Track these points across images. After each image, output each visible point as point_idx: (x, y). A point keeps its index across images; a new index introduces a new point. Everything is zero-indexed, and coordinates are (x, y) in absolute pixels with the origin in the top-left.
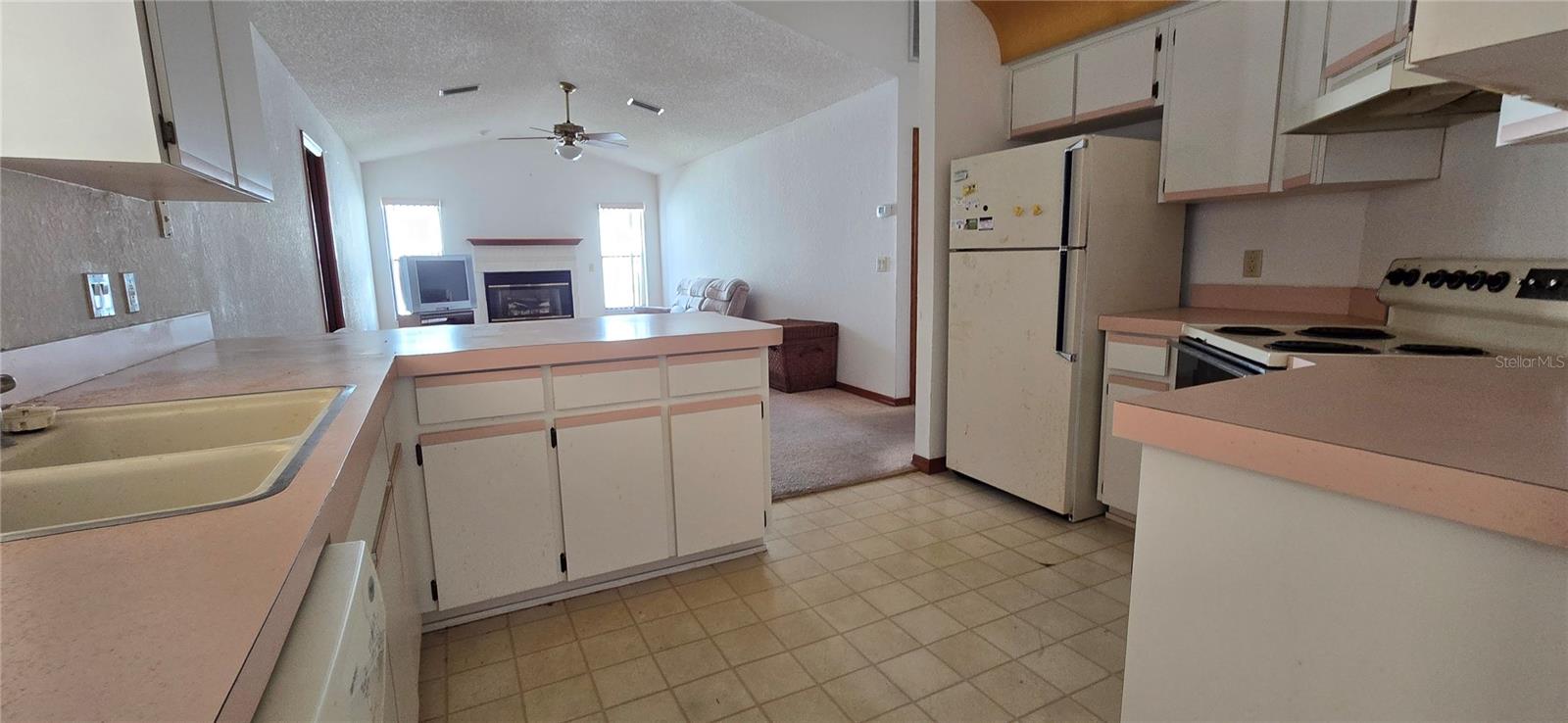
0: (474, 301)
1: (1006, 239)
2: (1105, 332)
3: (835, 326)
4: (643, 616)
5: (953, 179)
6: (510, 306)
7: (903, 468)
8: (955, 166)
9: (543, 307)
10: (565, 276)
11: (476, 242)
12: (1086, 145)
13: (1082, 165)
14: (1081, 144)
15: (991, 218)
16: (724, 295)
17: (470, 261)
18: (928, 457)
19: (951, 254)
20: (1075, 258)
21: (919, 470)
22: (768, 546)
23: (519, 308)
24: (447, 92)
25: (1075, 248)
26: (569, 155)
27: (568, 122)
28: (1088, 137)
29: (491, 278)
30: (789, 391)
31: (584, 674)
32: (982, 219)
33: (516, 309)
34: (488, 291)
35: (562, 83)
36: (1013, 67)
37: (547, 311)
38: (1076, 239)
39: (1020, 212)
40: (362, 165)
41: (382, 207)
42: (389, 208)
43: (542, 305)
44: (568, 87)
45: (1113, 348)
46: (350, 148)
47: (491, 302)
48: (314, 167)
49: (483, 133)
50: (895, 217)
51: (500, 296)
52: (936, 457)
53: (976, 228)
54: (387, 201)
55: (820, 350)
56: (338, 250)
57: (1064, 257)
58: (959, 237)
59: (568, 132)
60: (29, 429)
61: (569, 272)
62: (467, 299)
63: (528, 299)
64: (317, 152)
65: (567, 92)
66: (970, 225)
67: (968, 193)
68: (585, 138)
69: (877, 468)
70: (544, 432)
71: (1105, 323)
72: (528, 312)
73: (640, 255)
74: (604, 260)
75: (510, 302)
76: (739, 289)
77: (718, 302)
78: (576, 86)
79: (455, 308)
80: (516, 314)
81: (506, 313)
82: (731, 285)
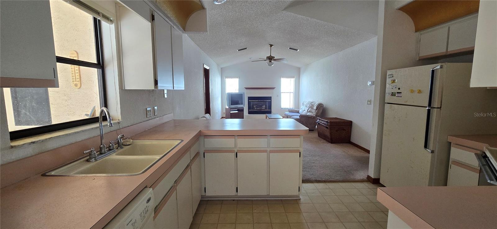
0: (244, 105)
1: (407, 101)
2: (450, 143)
3: (351, 122)
4: (256, 211)
5: (387, 77)
6: (254, 106)
7: (362, 179)
8: (389, 72)
9: (263, 107)
10: (270, 98)
11: (246, 88)
12: (441, 67)
13: (439, 76)
14: (439, 67)
15: (401, 93)
16: (315, 108)
17: (244, 94)
18: (373, 177)
19: (385, 104)
20: (434, 112)
21: (369, 181)
22: (301, 197)
23: (257, 107)
24: (239, 50)
25: (435, 108)
26: (270, 65)
27: (271, 55)
28: (442, 64)
29: (250, 98)
30: (332, 143)
31: (234, 223)
32: (397, 93)
34: (248, 101)
35: (270, 45)
36: (421, 33)
37: (264, 108)
38: (436, 104)
39: (412, 91)
40: (221, 68)
41: (225, 79)
42: (227, 79)
43: (263, 106)
44: (271, 46)
45: (453, 149)
46: (218, 65)
47: (249, 106)
48: (207, 73)
49: (250, 59)
50: (374, 86)
51: (252, 103)
52: (376, 178)
53: (395, 96)
54: (226, 77)
55: (345, 130)
56: (211, 92)
57: (429, 111)
58: (388, 98)
59: (270, 58)
60: (127, 144)
62: (242, 104)
63: (259, 105)
64: (208, 68)
65: (271, 47)
66: (393, 94)
67: (393, 83)
68: (275, 60)
69: (352, 177)
70: (234, 153)
71: (450, 139)
72: (259, 108)
73: (293, 92)
74: (282, 94)
75: (255, 105)
76: (320, 106)
77: (313, 110)
78: (274, 45)
79: (239, 107)
80: (255, 109)
81: (253, 108)
82: (317, 104)
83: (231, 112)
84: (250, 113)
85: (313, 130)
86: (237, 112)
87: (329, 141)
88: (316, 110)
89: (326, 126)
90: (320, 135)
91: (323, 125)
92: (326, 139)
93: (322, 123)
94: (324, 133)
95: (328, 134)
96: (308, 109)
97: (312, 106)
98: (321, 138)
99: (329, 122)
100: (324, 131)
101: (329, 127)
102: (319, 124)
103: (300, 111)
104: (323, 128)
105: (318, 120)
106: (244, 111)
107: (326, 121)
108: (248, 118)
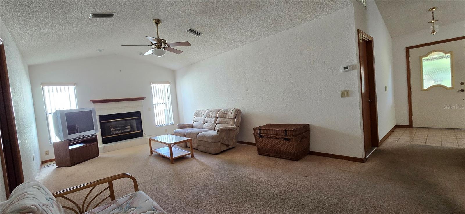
0: (97, 130)
6: (112, 130)
9: (127, 129)
10: (138, 114)
11: (95, 102)
16: (232, 116)
17: (94, 111)
23: (116, 130)
24: (96, 15)
26: (160, 54)
27: (158, 38)
29: (102, 118)
30: (297, 160)
33: (114, 131)
34: (101, 123)
35: (154, 19)
37: (130, 130)
40: (29, 66)
41: (42, 87)
42: (46, 88)
43: (127, 127)
44: (158, 21)
47: (102, 129)
49: (100, 50)
51: (106, 126)
54: (44, 84)
55: (306, 138)
56: (16, 110)
59: (160, 42)
61: (140, 112)
62: (94, 130)
63: (120, 126)
65: (157, 24)
72: (121, 131)
73: (169, 102)
74: (154, 105)
75: (112, 127)
76: (239, 113)
77: (227, 119)
78: (162, 21)
79: (88, 135)
80: (115, 133)
81: (110, 133)
82: (234, 111)
83: (71, 147)
84: (105, 142)
85: (234, 148)
86: (83, 145)
87: (290, 158)
88: (235, 119)
89: (283, 137)
90: (262, 152)
91: (273, 137)
92: (282, 157)
93: (270, 134)
94: (276, 147)
95: (287, 148)
96: (216, 120)
97: (222, 115)
98: (267, 156)
99: (291, 131)
100: (275, 145)
101: (292, 139)
102: (261, 136)
103: (195, 124)
104: (274, 141)
105: (257, 132)
106: (97, 142)
107: (282, 130)
108: (105, 151)
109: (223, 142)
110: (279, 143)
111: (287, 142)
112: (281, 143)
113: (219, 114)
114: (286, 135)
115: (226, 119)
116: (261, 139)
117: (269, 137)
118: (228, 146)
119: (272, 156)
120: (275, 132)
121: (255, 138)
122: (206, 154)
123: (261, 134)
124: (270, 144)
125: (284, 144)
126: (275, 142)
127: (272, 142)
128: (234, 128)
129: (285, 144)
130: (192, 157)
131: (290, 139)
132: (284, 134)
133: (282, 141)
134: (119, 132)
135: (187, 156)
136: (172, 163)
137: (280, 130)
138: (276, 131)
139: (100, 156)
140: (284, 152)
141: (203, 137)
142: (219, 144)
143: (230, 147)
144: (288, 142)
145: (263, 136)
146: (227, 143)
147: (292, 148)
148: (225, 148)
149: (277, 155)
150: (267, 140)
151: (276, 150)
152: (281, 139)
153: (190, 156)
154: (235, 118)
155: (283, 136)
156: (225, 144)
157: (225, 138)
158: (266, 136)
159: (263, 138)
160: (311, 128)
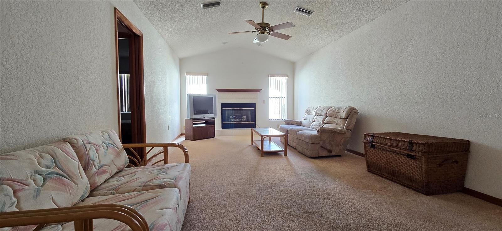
0: (216, 115)
3: (468, 143)
6: (231, 117)
9: (243, 118)
10: (253, 105)
11: (219, 90)
16: (343, 115)
17: (215, 98)
23: (235, 118)
24: (205, 6)
26: (262, 39)
27: (263, 22)
29: (224, 105)
30: (427, 194)
33: (232, 118)
34: (222, 110)
35: (261, 3)
37: (245, 120)
40: (180, 59)
41: (186, 76)
43: (243, 117)
44: (264, 5)
47: (223, 115)
51: (227, 113)
54: (188, 74)
55: (457, 162)
59: (263, 27)
61: (255, 103)
62: (212, 114)
63: (238, 115)
65: (263, 7)
72: (237, 120)
73: (285, 97)
74: (270, 99)
75: (231, 115)
76: (352, 112)
77: (337, 119)
78: (268, 3)
79: (208, 117)
80: (233, 121)
81: (229, 120)
82: (347, 109)
83: (194, 126)
84: (224, 126)
86: (204, 125)
87: (416, 188)
88: (346, 120)
89: (405, 152)
90: (372, 168)
91: (391, 149)
92: (402, 182)
93: (386, 145)
94: (393, 166)
95: (411, 171)
96: (324, 119)
97: (333, 113)
98: (378, 175)
99: (420, 144)
100: (392, 163)
101: (421, 157)
102: (373, 146)
103: (304, 122)
104: (391, 156)
105: (369, 139)
106: (215, 125)
107: (405, 141)
108: (221, 134)
109: (323, 146)
110: (398, 160)
111: (411, 162)
112: (402, 161)
113: (329, 111)
114: (411, 150)
115: (335, 119)
116: (372, 150)
117: (384, 150)
118: (330, 151)
119: (386, 178)
120: (394, 143)
121: (365, 147)
122: (303, 155)
123: (373, 143)
124: (384, 159)
125: (406, 164)
126: (393, 159)
127: (388, 157)
128: (343, 131)
129: (408, 164)
130: (286, 155)
131: (417, 157)
132: (408, 148)
133: (404, 159)
134: (236, 121)
135: (279, 152)
136: (262, 156)
137: (402, 141)
138: (395, 141)
139: (215, 137)
140: (406, 176)
141: (302, 135)
142: (318, 146)
143: (333, 154)
144: (413, 161)
145: (376, 146)
146: (329, 147)
147: (419, 171)
148: (325, 153)
149: (394, 178)
150: (380, 153)
151: (393, 170)
152: (401, 154)
153: (283, 153)
154: (347, 118)
155: (405, 150)
156: (326, 149)
157: (327, 141)
158: (380, 147)
159: (375, 150)
160: (472, 149)
